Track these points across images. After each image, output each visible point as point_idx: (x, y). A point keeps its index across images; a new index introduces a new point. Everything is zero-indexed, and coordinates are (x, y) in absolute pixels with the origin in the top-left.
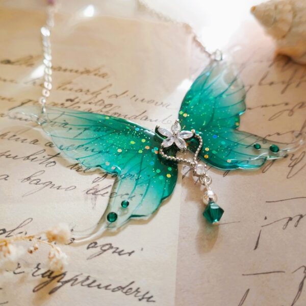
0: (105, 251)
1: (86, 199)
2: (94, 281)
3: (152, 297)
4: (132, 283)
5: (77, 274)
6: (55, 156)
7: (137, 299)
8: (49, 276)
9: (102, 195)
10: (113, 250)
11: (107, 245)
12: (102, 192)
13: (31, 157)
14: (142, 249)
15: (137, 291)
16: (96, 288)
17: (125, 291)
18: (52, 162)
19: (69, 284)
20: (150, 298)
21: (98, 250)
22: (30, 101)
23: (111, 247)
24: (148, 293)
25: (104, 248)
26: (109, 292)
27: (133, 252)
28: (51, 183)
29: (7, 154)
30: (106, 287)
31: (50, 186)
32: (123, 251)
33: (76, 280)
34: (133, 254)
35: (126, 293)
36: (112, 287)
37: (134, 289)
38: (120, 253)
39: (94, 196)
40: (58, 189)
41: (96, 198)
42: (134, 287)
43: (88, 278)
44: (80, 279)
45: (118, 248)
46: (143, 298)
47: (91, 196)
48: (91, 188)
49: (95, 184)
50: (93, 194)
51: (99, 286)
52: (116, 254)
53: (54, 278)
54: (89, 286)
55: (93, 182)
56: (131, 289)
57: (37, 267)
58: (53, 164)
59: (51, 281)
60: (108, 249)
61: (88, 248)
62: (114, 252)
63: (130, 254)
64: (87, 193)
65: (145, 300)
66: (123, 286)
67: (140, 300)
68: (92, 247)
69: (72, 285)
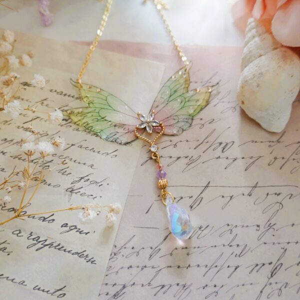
0: (72, 230)
1: (65, 195)
2: (63, 247)
3: (95, 261)
4: (85, 251)
5: (54, 241)
6: (50, 162)
7: (86, 261)
8: (37, 240)
9: (76, 193)
10: (77, 230)
11: (74, 226)
12: (76, 191)
13: (35, 161)
14: (94, 232)
15: (87, 256)
16: (63, 251)
17: (79, 255)
18: (47, 166)
19: (48, 246)
20: (93, 261)
21: (68, 228)
22: (38, 117)
23: (76, 228)
24: (92, 258)
25: (71, 228)
26: (70, 255)
27: (89, 233)
28: (45, 181)
29: (19, 157)
30: (69, 252)
31: (44, 183)
32: (83, 231)
33: (53, 245)
34: (88, 234)
35: (80, 256)
36: (72, 252)
37: (85, 255)
38: (80, 233)
39: (71, 193)
40: (49, 185)
41: (72, 194)
42: (85, 254)
43: (59, 245)
44: (55, 245)
45: (80, 229)
46: (89, 261)
47: (69, 193)
48: (70, 187)
49: (72, 185)
50: (70, 192)
51: (65, 250)
52: (78, 233)
53: (40, 242)
54: (59, 249)
55: (72, 183)
56: (83, 255)
57: (31, 234)
58: (48, 167)
59: (38, 243)
60: (74, 229)
61: (62, 226)
62: (77, 231)
63: (86, 234)
64: (66, 191)
65: (90, 262)
66: (79, 252)
67: (87, 262)
68: (65, 226)
69: (49, 247)
